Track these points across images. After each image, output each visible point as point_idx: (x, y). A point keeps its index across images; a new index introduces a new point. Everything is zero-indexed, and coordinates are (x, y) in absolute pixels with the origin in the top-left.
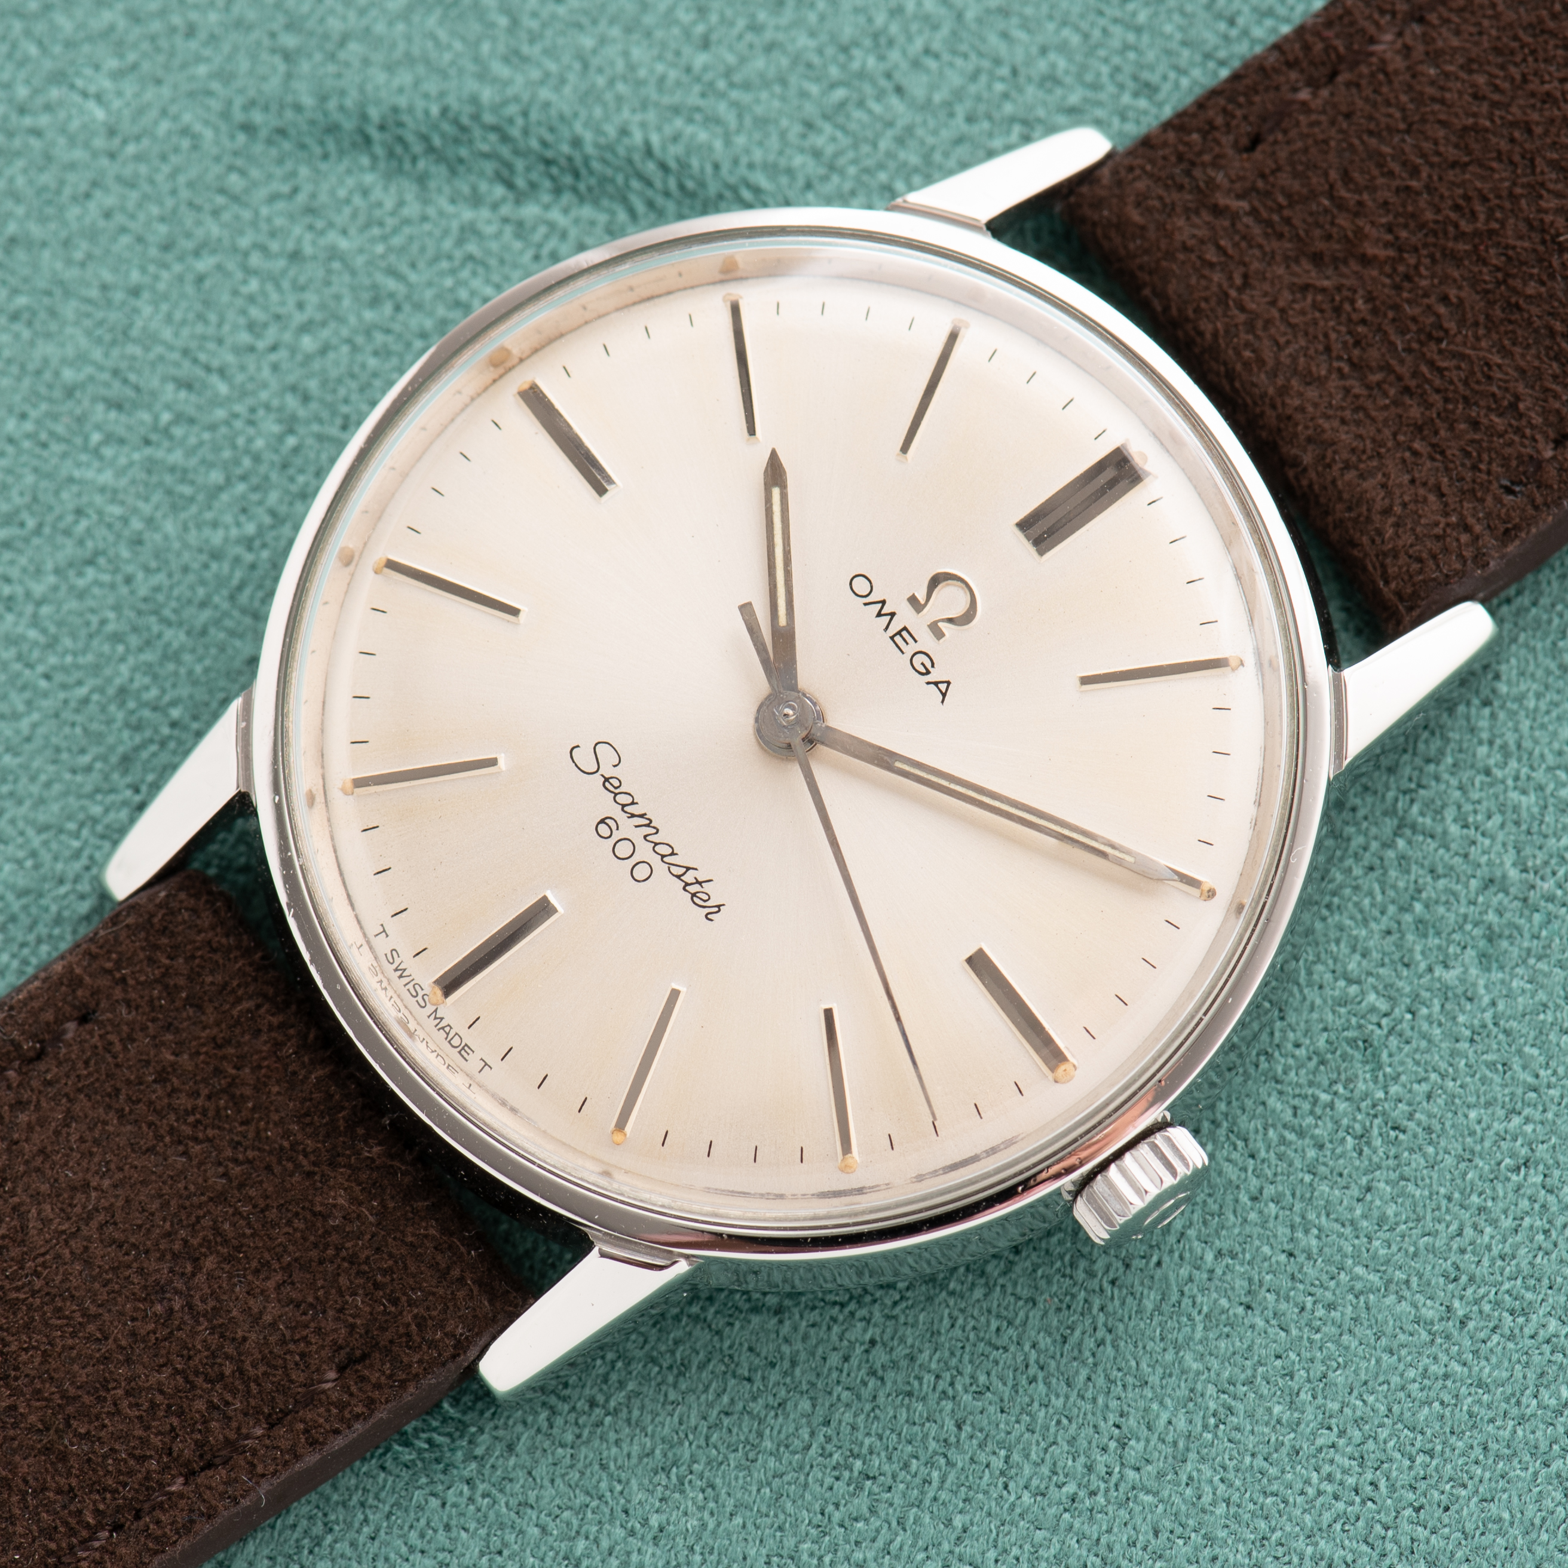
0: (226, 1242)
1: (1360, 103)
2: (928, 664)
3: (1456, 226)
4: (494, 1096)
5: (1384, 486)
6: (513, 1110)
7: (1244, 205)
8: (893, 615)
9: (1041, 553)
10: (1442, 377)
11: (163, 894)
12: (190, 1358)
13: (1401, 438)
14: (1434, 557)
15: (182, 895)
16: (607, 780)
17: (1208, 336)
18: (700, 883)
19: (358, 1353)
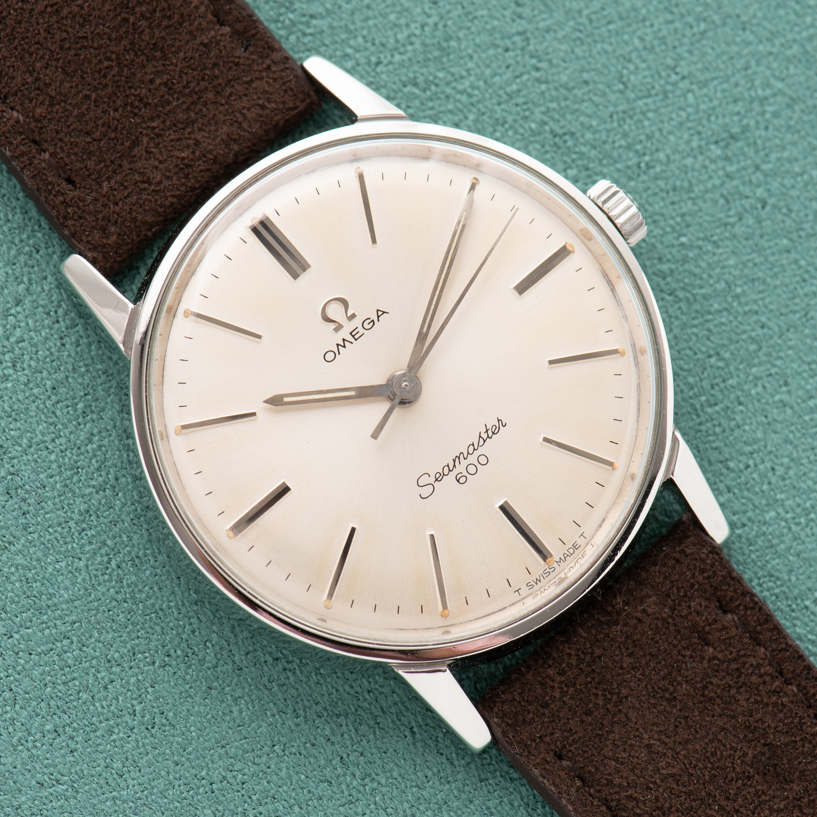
0: (670, 674)
1: (51, 126)
2: (369, 321)
3: (114, 76)
4: (597, 531)
5: (249, 109)
6: (604, 520)
7: (105, 184)
8: (344, 340)
9: (309, 266)
10: (191, 82)
11: (496, 720)
12: (730, 686)
13: (223, 101)
14: (284, 83)
15: (496, 710)
16: (437, 480)
17: (174, 200)
18: (487, 431)
19: (717, 604)
